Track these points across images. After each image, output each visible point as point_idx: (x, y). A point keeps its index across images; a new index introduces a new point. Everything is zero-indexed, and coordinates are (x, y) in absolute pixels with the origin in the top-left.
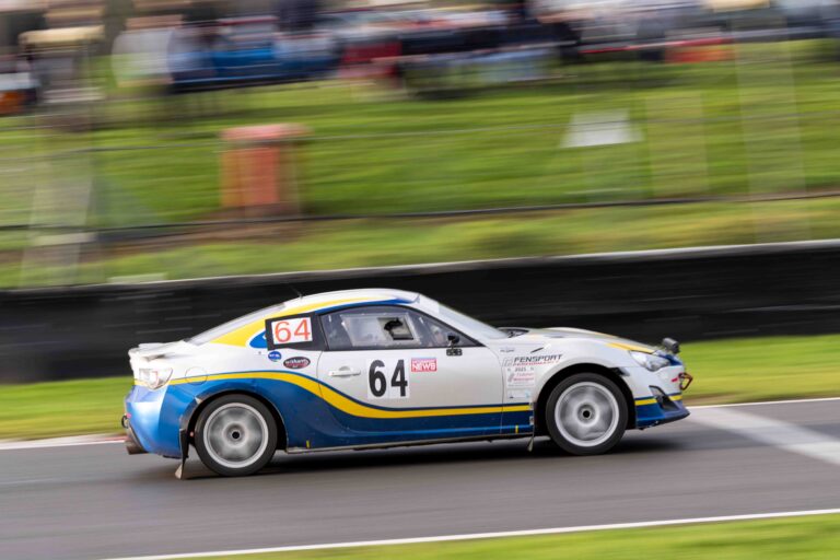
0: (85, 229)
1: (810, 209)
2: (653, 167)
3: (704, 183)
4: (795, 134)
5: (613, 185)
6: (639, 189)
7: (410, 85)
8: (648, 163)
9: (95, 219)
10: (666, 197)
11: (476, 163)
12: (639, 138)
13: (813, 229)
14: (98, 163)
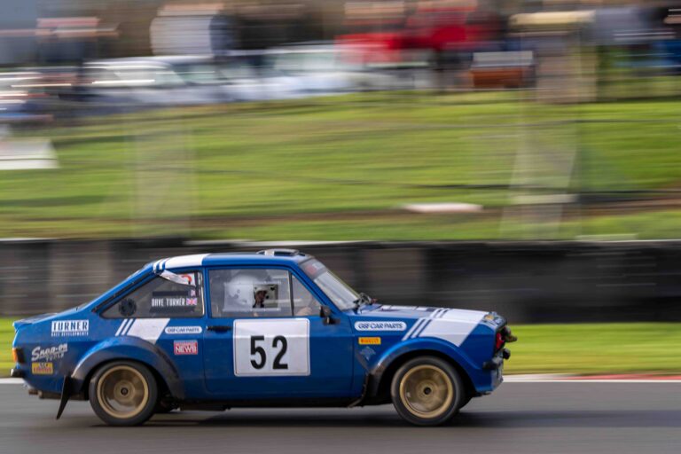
0: (568, 191)
9: (577, 183)
14: (581, 133)
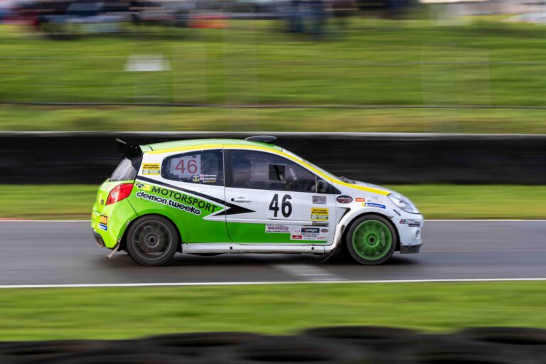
1: (260, 114)
2: (174, 85)
3: (204, 96)
4: (255, 71)
5: (153, 94)
6: (166, 97)
7: (45, 30)
8: (171, 83)
10: (183, 102)
11: (76, 76)
12: (168, 68)
13: (261, 126)
